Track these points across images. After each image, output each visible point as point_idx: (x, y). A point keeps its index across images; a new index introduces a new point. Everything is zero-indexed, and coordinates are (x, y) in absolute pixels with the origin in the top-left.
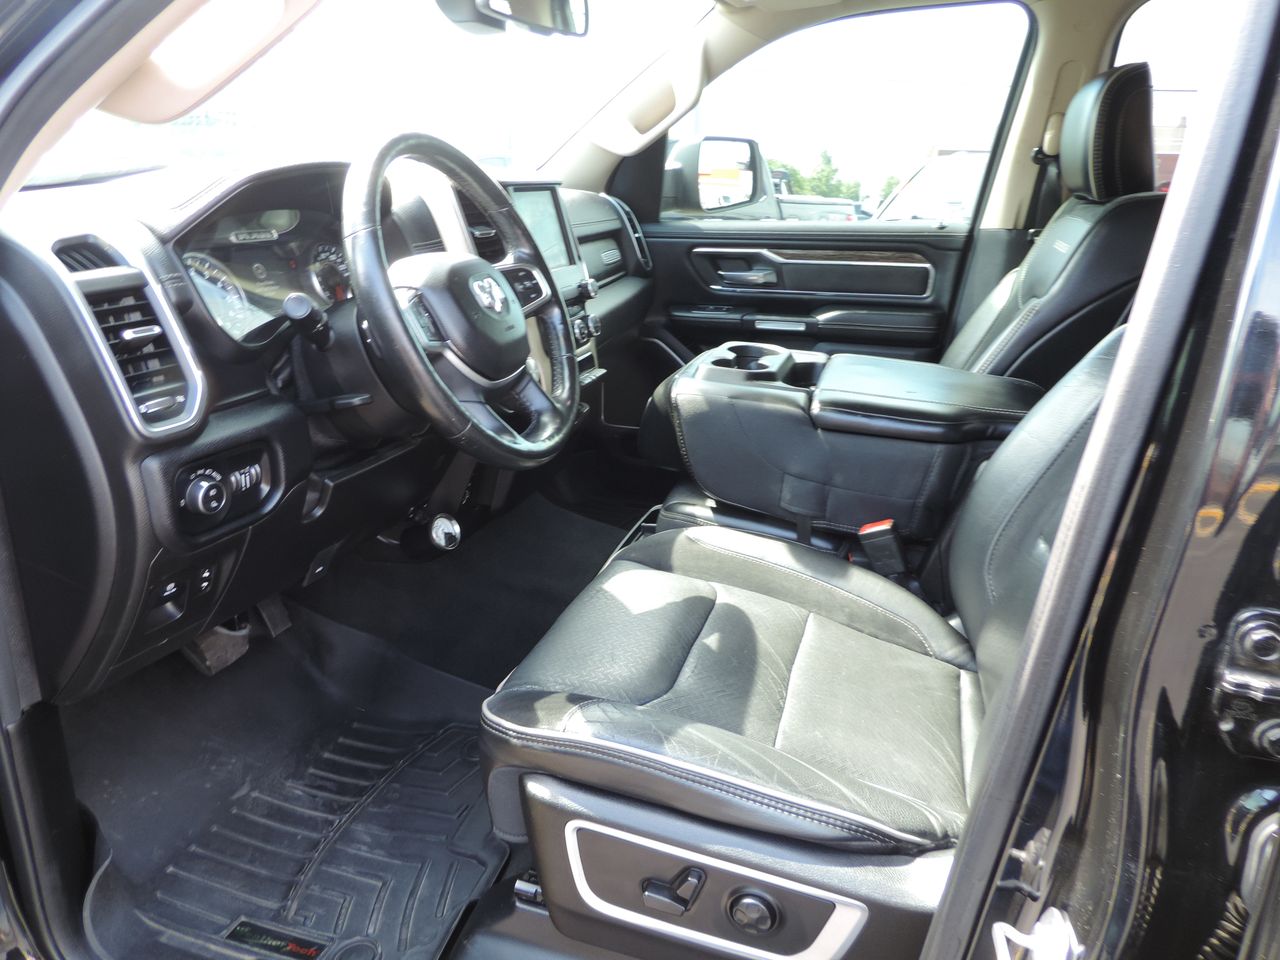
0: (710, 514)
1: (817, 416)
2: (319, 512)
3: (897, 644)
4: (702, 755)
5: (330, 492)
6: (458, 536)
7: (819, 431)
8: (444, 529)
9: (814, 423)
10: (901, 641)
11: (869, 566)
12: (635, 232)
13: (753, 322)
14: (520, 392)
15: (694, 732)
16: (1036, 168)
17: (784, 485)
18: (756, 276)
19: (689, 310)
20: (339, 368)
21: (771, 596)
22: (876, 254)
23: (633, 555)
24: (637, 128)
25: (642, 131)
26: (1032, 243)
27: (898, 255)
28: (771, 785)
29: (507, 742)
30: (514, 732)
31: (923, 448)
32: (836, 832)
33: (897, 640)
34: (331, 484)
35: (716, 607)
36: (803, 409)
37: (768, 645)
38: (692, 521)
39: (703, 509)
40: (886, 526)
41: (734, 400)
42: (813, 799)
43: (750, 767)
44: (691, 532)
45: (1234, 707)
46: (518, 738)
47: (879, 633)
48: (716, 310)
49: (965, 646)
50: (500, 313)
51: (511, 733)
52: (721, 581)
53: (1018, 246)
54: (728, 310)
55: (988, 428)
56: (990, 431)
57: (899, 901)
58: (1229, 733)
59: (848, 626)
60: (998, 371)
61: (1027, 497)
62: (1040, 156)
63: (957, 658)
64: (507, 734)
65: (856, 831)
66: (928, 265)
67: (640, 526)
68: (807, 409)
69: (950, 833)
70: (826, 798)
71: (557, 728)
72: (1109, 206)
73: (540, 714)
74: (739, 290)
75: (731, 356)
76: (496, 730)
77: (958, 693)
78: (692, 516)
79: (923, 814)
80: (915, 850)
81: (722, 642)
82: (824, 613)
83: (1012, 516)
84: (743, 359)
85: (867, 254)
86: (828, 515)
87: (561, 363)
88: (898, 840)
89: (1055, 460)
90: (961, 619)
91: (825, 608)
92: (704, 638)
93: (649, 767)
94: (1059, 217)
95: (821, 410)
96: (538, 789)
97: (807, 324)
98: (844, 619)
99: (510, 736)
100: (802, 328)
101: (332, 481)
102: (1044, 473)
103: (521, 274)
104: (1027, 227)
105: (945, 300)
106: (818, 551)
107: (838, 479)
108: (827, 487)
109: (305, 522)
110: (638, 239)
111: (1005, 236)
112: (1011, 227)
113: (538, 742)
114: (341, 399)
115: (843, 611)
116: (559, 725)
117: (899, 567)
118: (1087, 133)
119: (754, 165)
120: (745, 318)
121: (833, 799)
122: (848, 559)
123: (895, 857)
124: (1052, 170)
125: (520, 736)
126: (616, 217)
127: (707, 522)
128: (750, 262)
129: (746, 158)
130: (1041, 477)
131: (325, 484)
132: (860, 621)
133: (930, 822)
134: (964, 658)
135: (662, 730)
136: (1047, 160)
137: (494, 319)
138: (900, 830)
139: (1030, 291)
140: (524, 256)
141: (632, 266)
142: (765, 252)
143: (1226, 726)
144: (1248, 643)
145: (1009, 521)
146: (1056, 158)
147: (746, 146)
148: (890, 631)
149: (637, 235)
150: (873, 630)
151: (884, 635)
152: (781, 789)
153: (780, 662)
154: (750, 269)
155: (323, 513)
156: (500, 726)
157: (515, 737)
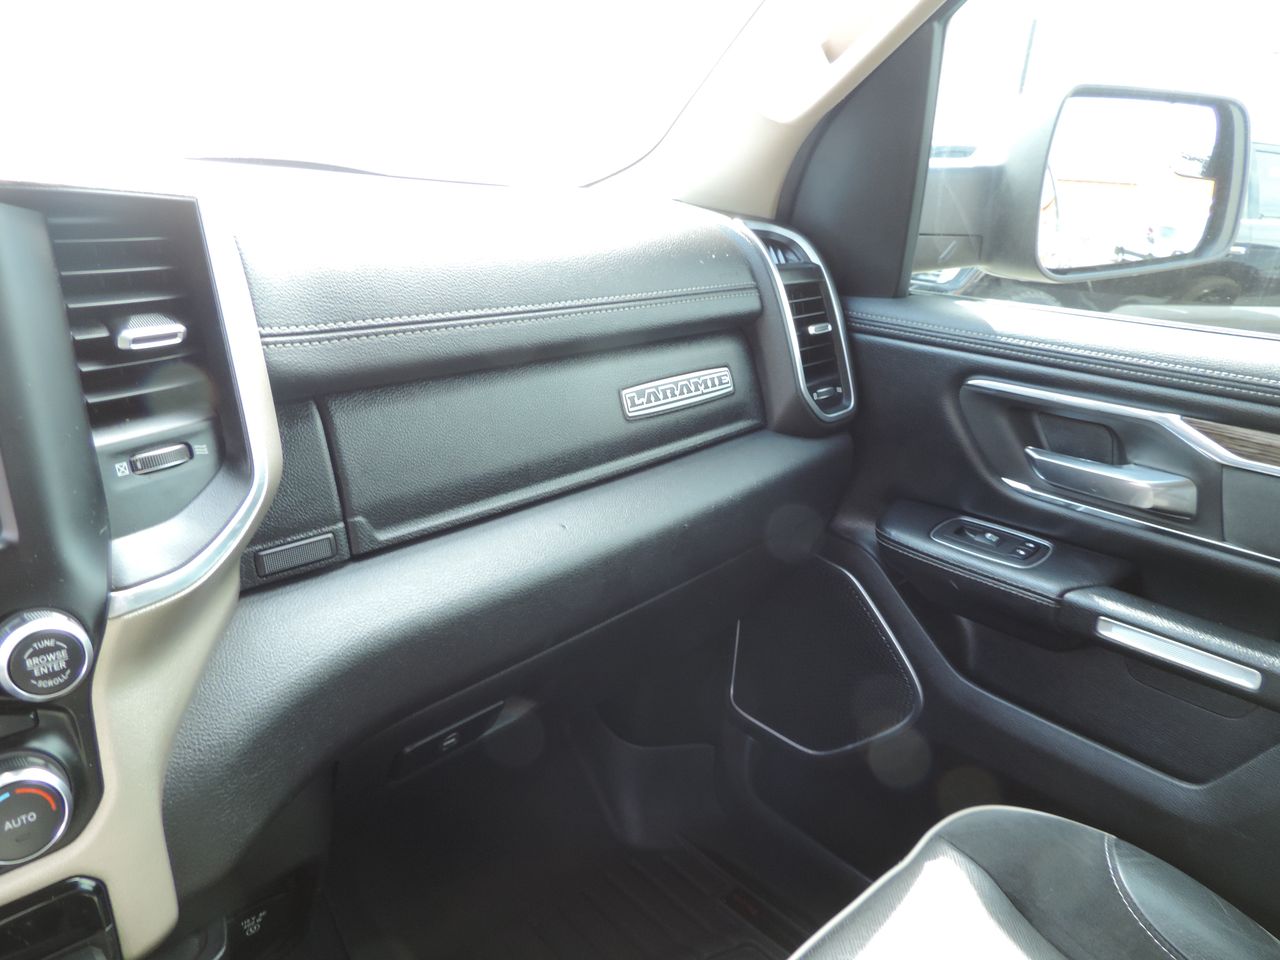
13: (1094, 615)
19: (927, 535)
97: (1267, 675)
100: (1249, 681)
120: (1071, 596)
128: (1125, 442)
129: (1206, 148)
141: (779, 407)
142: (1173, 421)
147: (1208, 119)
154: (1120, 460)
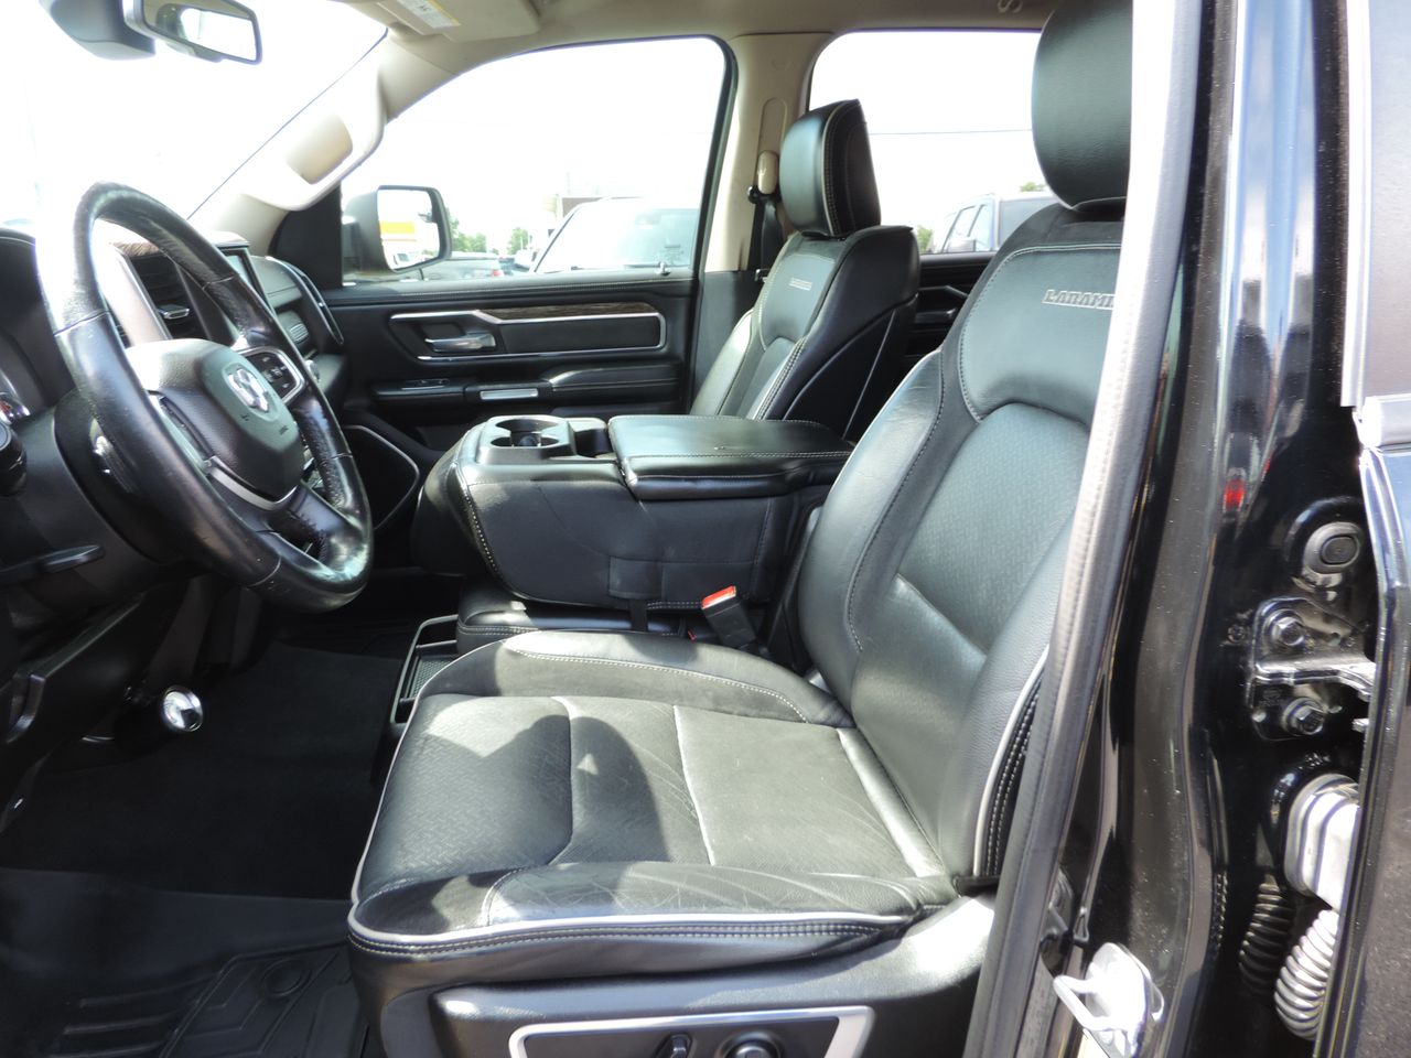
0: (524, 618)
1: (637, 488)
2: (26, 722)
3: (771, 718)
4: (661, 900)
5: (40, 692)
6: (200, 712)
7: (641, 503)
8: (178, 706)
9: (633, 495)
10: (772, 713)
11: (717, 641)
12: (318, 301)
13: (478, 393)
14: (297, 511)
15: (641, 876)
16: (752, 207)
17: (611, 569)
18: (469, 341)
19: (399, 389)
20: (39, 515)
21: (626, 697)
22: (601, 306)
23: (448, 685)
24: (303, 176)
25: (312, 179)
26: (760, 284)
27: (625, 305)
28: (744, 909)
29: (408, 961)
30: (413, 944)
31: (752, 505)
32: (825, 938)
33: (768, 713)
34: (41, 679)
35: (572, 724)
36: (618, 481)
37: (649, 752)
38: (506, 631)
39: (514, 614)
40: (728, 595)
41: (540, 483)
42: (791, 911)
43: (716, 896)
44: (510, 644)
45: (1265, 697)
46: (425, 951)
47: (748, 711)
48: (430, 384)
49: (834, 702)
50: (267, 412)
51: (412, 947)
52: (563, 693)
53: (746, 288)
54: (444, 383)
55: (809, 474)
56: (811, 476)
57: (903, 991)
58: (1263, 724)
59: (716, 710)
60: (776, 414)
61: (875, 537)
62: (755, 195)
63: (829, 717)
64: (405, 951)
65: (843, 930)
66: (656, 314)
67: (415, 650)
68: (623, 480)
69: (921, 901)
70: (803, 905)
71: (479, 922)
72: (851, 240)
73: (447, 913)
74: (450, 359)
75: (506, 433)
76: (387, 950)
77: (844, 753)
78: (505, 625)
79: (893, 890)
80: (897, 931)
81: (598, 762)
82: (686, 702)
83: (863, 560)
84: (519, 434)
85: (593, 307)
86: (663, 594)
87: (335, 467)
88: (881, 926)
89: (897, 496)
90: (822, 675)
91: (684, 697)
92: (577, 764)
93: (605, 934)
94: (786, 255)
95: (639, 480)
96: (460, 1006)
97: (539, 390)
98: (711, 706)
99: (412, 952)
100: (534, 394)
101: (40, 676)
102: (888, 511)
103: (265, 360)
104: (752, 267)
105: (680, 349)
106: (655, 635)
107: (670, 552)
108: (659, 564)
109: (10, 740)
110: (322, 308)
111: (731, 279)
112: (736, 269)
113: (455, 949)
114: (54, 558)
115: (707, 696)
116: (482, 919)
117: (750, 635)
118: (815, 170)
119: (438, 215)
120: (466, 390)
121: (808, 904)
122: (688, 637)
123: (882, 946)
124: (770, 209)
125: (425, 948)
126: (293, 285)
127: (523, 629)
128: (461, 326)
129: (427, 208)
130: (885, 516)
131: (30, 681)
132: (724, 703)
133: (899, 895)
134: (837, 716)
135: (605, 886)
136: (762, 198)
137: (264, 421)
138: (882, 914)
139: (776, 330)
140: (261, 336)
141: (321, 342)
142: (476, 313)
143: (1259, 717)
144: (1275, 633)
145: (861, 565)
146: (776, 196)
147: (426, 194)
148: (761, 706)
149: (321, 305)
150: (742, 709)
151: (754, 712)
152: (756, 910)
153: (670, 769)
154: (462, 334)
155: (32, 724)
156: (392, 943)
157: (419, 952)
